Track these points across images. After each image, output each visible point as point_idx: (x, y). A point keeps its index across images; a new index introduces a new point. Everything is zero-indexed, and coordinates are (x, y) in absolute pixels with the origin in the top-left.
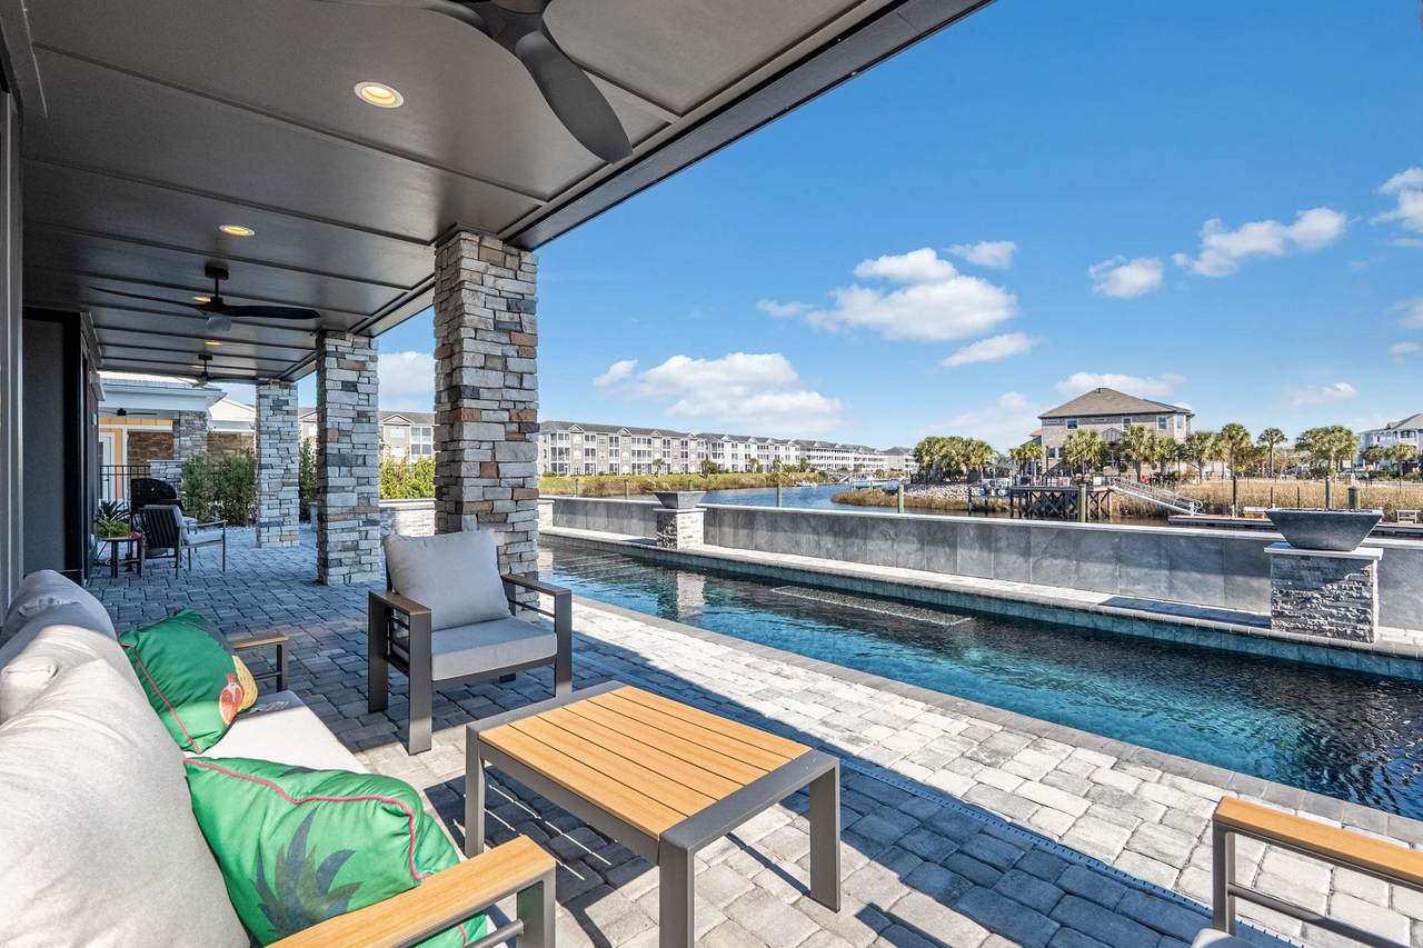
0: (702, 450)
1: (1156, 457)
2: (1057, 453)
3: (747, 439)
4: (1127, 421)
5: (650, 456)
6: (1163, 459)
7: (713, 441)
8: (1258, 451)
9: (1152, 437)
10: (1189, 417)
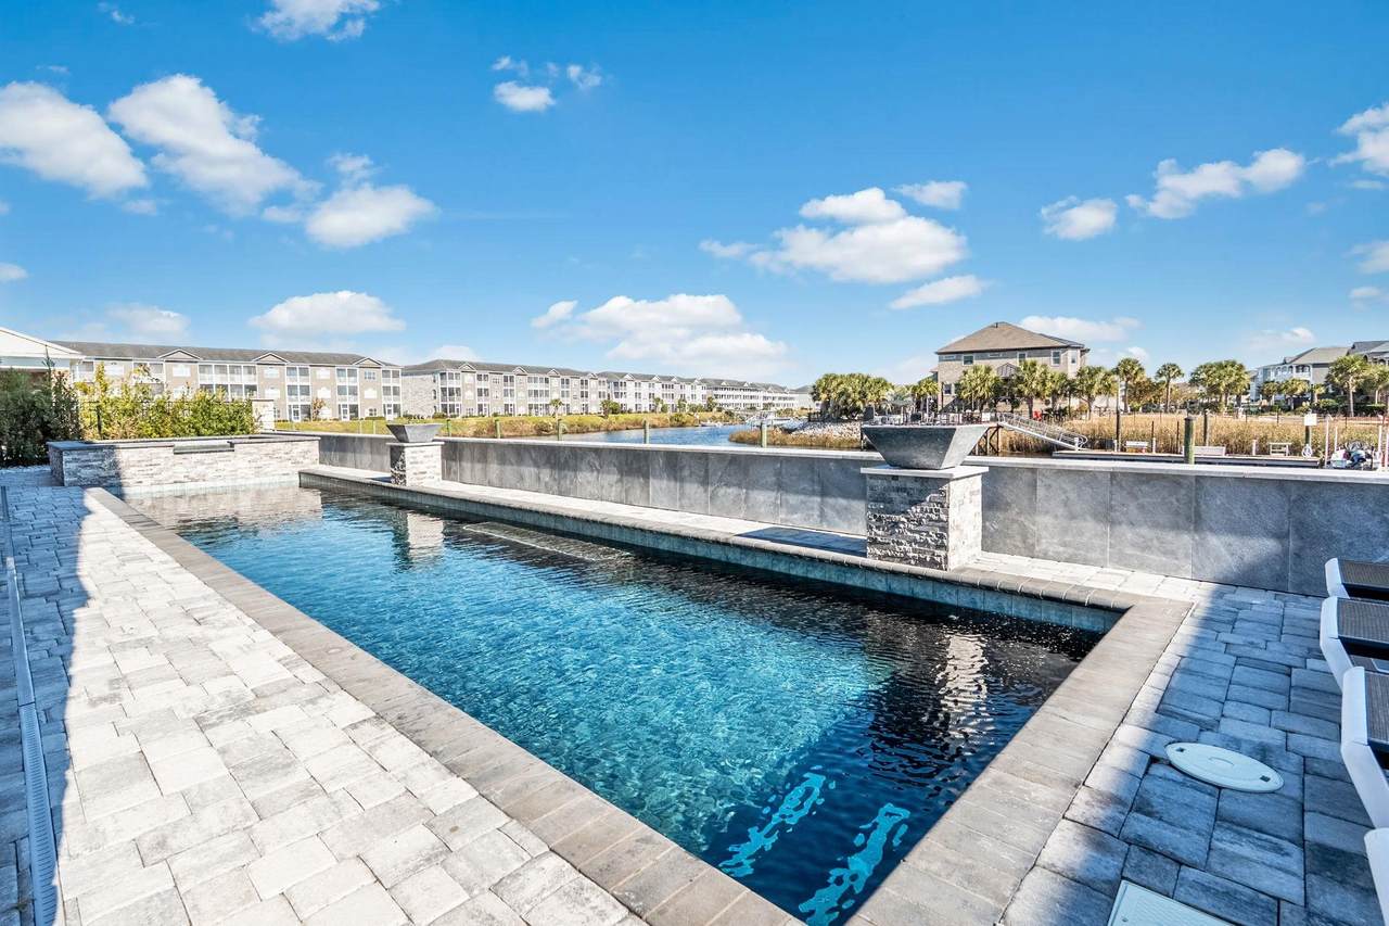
0: (604, 389)
1: (1047, 392)
2: (953, 389)
3: (651, 377)
4: (1022, 356)
5: (547, 395)
6: (1055, 394)
7: (616, 381)
8: (1154, 387)
9: (1045, 373)
10: (1084, 351)
